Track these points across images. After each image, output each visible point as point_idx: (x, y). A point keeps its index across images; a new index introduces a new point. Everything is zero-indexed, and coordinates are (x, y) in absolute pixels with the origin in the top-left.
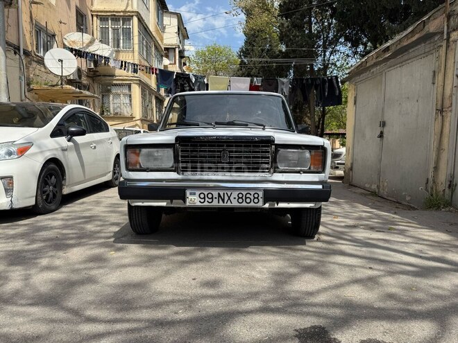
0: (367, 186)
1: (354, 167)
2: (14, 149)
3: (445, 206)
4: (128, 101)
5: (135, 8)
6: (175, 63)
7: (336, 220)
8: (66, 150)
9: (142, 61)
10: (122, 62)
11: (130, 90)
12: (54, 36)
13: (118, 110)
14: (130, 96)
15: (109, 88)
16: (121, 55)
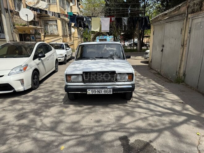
0: (157, 70)
1: (152, 61)
2: (22, 69)
3: (182, 82)
4: (56, 28)
6: (75, 5)
7: (140, 89)
8: (39, 64)
9: (61, 8)
10: (53, 12)
11: (56, 23)
13: (52, 32)
14: (57, 25)
15: (47, 22)
16: (51, 6)
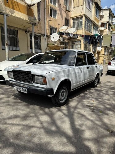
4: (80, 46)
5: (84, 13)
11: (81, 42)
12: (57, 29)
15: (74, 42)
16: (78, 30)
